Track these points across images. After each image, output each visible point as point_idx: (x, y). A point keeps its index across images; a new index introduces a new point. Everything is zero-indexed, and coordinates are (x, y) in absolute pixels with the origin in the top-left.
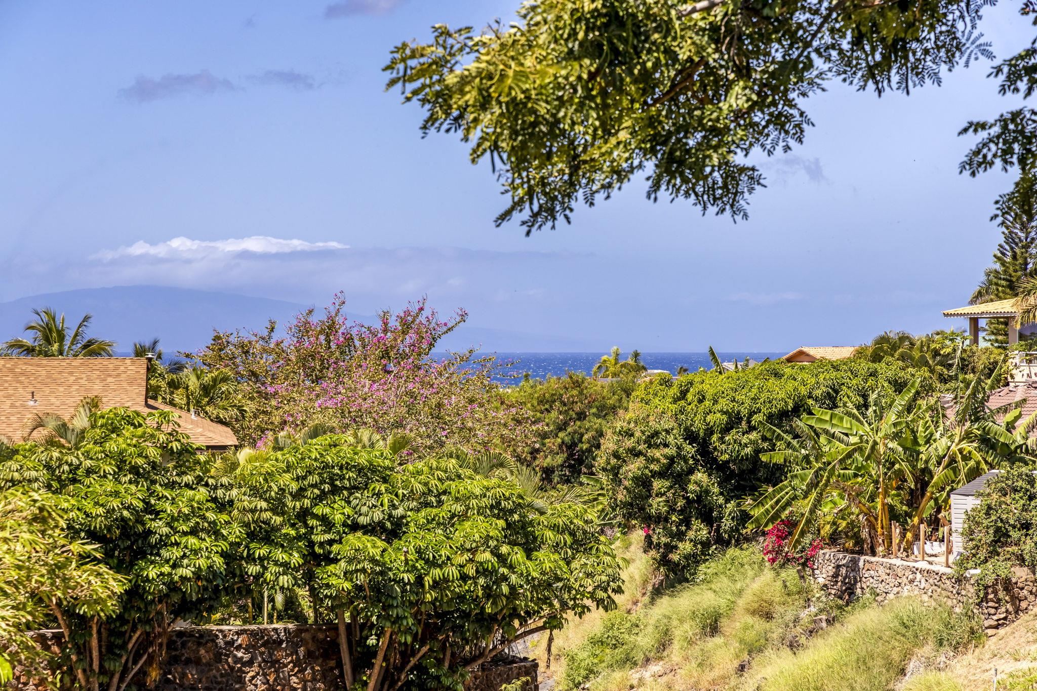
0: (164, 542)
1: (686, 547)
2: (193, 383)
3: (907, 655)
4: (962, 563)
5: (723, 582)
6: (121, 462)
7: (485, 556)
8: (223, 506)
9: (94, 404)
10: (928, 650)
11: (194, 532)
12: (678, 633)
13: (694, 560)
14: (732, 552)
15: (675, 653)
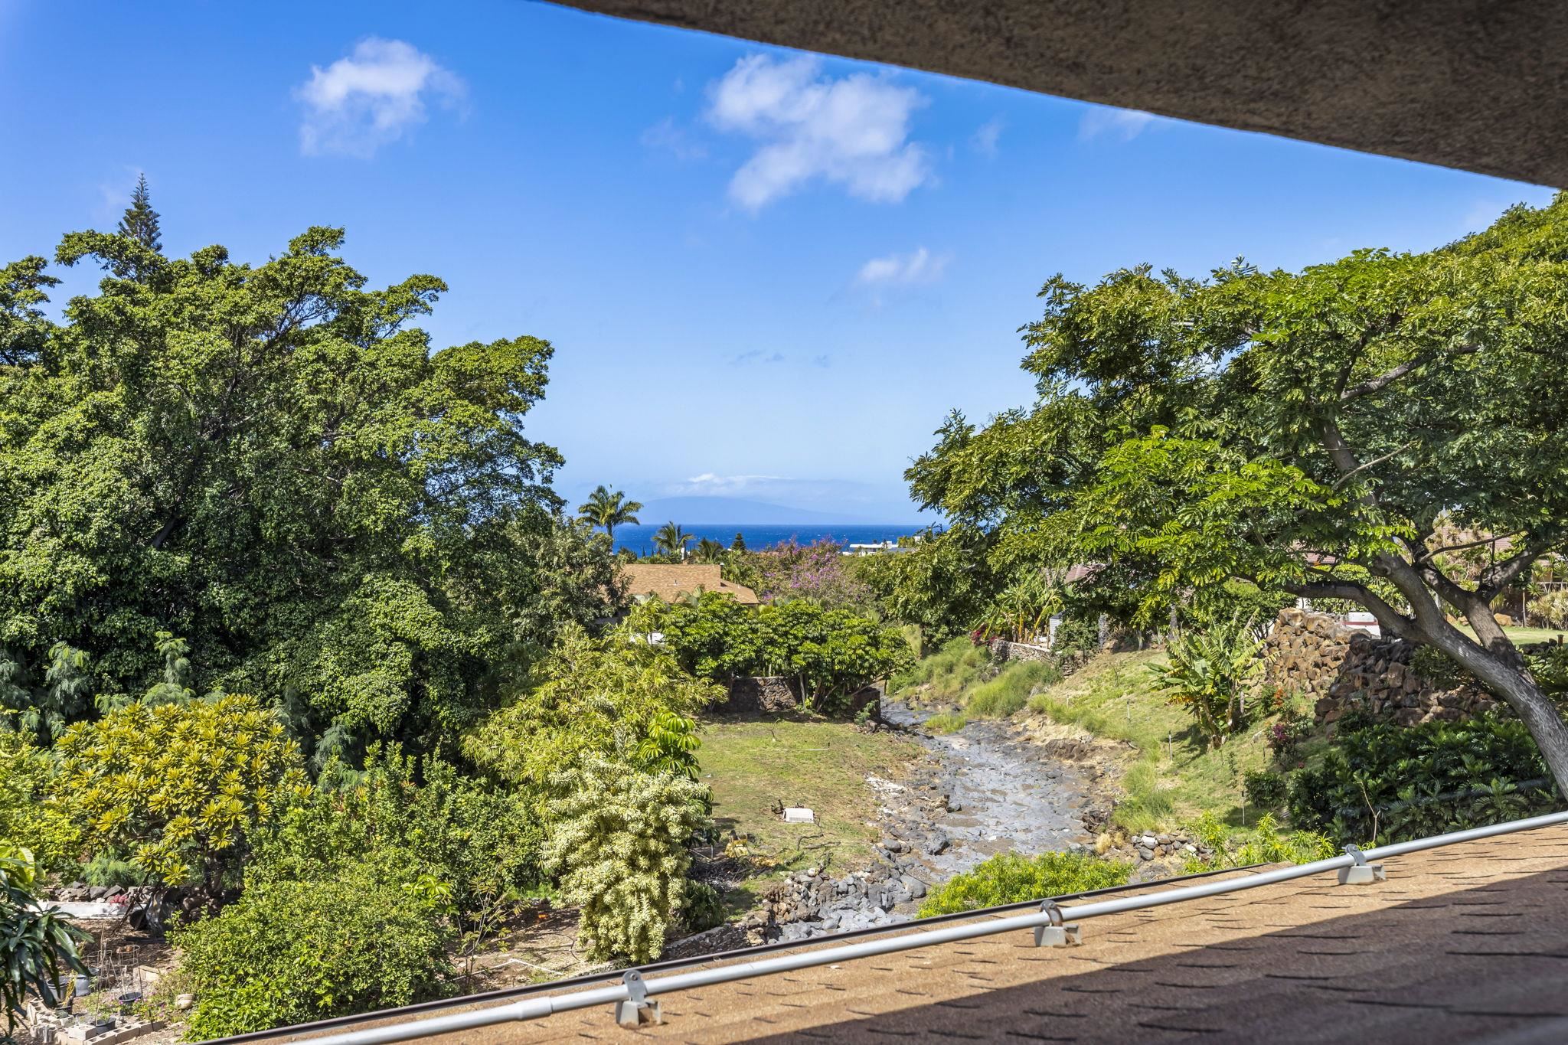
0: (731, 646)
1: (939, 636)
2: (737, 571)
3: (1031, 685)
4: (1055, 648)
5: (955, 651)
6: (714, 614)
7: (860, 652)
8: (754, 631)
9: (702, 588)
10: (1040, 684)
11: (743, 642)
12: (936, 672)
13: (942, 641)
14: (959, 638)
15: (935, 680)
